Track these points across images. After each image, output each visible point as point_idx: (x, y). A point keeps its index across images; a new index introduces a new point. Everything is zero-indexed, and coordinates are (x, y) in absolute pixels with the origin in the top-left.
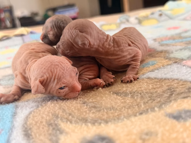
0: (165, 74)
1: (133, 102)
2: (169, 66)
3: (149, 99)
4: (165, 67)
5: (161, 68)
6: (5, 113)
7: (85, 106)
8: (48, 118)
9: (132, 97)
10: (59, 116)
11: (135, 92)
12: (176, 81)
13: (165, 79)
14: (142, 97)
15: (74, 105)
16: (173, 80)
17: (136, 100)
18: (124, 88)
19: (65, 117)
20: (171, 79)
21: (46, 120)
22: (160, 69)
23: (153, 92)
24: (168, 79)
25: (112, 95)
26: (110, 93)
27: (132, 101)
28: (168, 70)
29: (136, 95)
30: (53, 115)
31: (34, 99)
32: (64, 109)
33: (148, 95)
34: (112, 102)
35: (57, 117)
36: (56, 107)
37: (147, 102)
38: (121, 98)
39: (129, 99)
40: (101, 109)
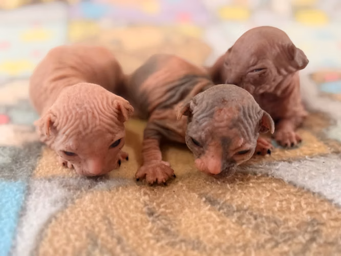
0: (311, 178)
1: (238, 236)
2: (322, 159)
3: (269, 236)
4: (313, 159)
5: (306, 159)
6: (7, 202)
7: (150, 223)
8: (78, 244)
9: (239, 222)
10: (99, 241)
11: (246, 210)
12: (326, 204)
13: (308, 191)
14: (257, 227)
15: (132, 215)
16: (322, 201)
17: (243, 233)
18: (229, 193)
19: (110, 246)
20: (320, 195)
21: (74, 247)
22: (303, 161)
23: (280, 221)
24: (314, 193)
25: (202, 204)
26: (201, 198)
27: (236, 233)
28: (319, 168)
29: (247, 217)
30: (88, 236)
31: (64, 178)
32: (110, 223)
33: (269, 226)
34: (200, 226)
35: (95, 244)
36: (98, 215)
37: (263, 246)
38: (218, 220)
39: (232, 226)
40: (178, 240)
